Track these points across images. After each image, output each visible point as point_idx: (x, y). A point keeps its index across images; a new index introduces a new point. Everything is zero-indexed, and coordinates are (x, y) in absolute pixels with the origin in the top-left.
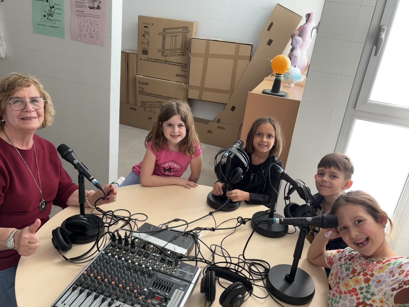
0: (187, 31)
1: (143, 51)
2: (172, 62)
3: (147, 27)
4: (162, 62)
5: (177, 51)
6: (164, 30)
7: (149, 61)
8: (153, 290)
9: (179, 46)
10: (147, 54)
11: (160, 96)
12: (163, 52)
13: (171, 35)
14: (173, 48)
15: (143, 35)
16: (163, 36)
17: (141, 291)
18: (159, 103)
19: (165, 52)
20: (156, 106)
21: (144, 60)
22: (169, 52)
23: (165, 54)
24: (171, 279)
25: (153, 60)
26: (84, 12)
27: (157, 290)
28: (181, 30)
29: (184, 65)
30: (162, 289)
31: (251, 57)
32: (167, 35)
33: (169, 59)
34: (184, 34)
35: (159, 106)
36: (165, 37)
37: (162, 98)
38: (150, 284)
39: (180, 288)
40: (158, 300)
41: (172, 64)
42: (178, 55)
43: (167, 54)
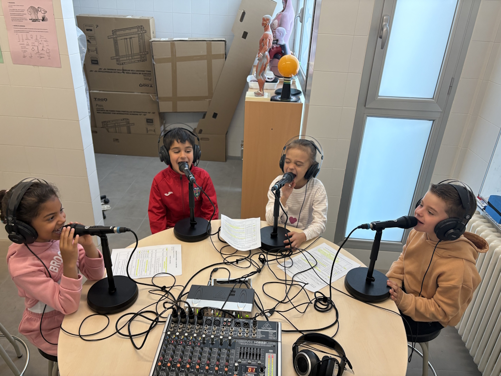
0: (144, 32)
1: (92, 61)
2: (132, 71)
3: (91, 30)
4: (119, 71)
5: (135, 57)
6: (114, 32)
7: (102, 72)
8: (242, 362)
9: (136, 50)
10: (97, 63)
11: (124, 112)
12: (118, 60)
13: (124, 37)
14: (130, 53)
15: (88, 41)
16: (114, 40)
18: (124, 121)
19: (121, 59)
20: (121, 124)
21: (96, 71)
22: (125, 59)
23: (121, 62)
24: (256, 343)
25: (107, 70)
26: (24, 26)
27: (247, 361)
28: (136, 30)
29: (148, 73)
30: (251, 357)
31: (226, 55)
32: (118, 38)
33: (126, 67)
34: (140, 34)
35: (125, 123)
36: (117, 40)
37: (128, 114)
38: (236, 356)
39: (270, 351)
40: (252, 371)
41: (132, 73)
42: (137, 61)
43: (124, 62)
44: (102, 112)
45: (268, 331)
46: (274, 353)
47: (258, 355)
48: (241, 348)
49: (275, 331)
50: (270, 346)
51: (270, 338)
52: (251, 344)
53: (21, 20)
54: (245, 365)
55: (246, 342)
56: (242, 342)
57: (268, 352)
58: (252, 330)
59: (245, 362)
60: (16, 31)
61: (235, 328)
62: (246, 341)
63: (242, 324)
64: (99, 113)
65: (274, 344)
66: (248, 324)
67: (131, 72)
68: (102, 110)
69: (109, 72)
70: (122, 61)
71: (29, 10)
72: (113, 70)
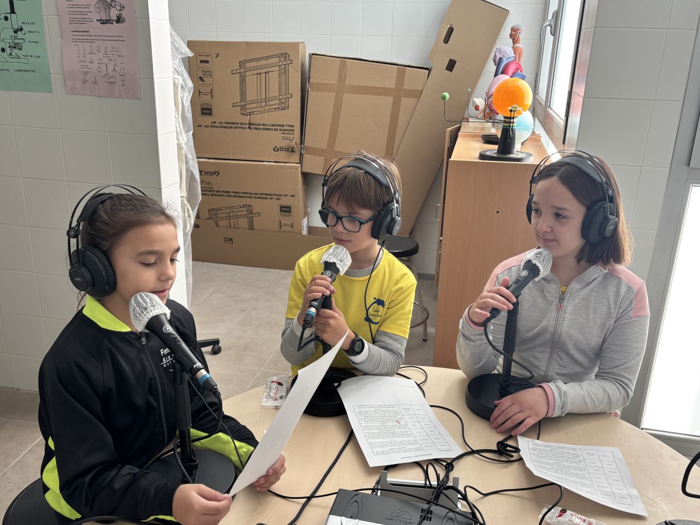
0: (289, 62)
1: (203, 109)
2: (263, 125)
3: (207, 62)
4: (243, 126)
5: (271, 103)
6: (242, 64)
7: (216, 127)
9: (274, 91)
10: (210, 114)
11: (246, 193)
12: (243, 108)
13: (256, 72)
14: (263, 96)
15: (201, 78)
16: (241, 77)
18: (245, 209)
19: (248, 106)
20: (239, 214)
21: (206, 126)
22: (255, 105)
23: (248, 111)
25: (224, 125)
26: (88, 32)
28: (276, 60)
29: (288, 128)
32: (247, 73)
33: (255, 119)
34: (283, 67)
35: (246, 213)
36: (245, 77)
37: (251, 197)
41: (264, 129)
42: (274, 110)
43: (252, 110)
44: (210, 193)
53: (83, 21)
60: (75, 41)
67: (262, 127)
68: (210, 191)
69: (227, 127)
70: (250, 109)
71: (97, 6)
72: (234, 124)
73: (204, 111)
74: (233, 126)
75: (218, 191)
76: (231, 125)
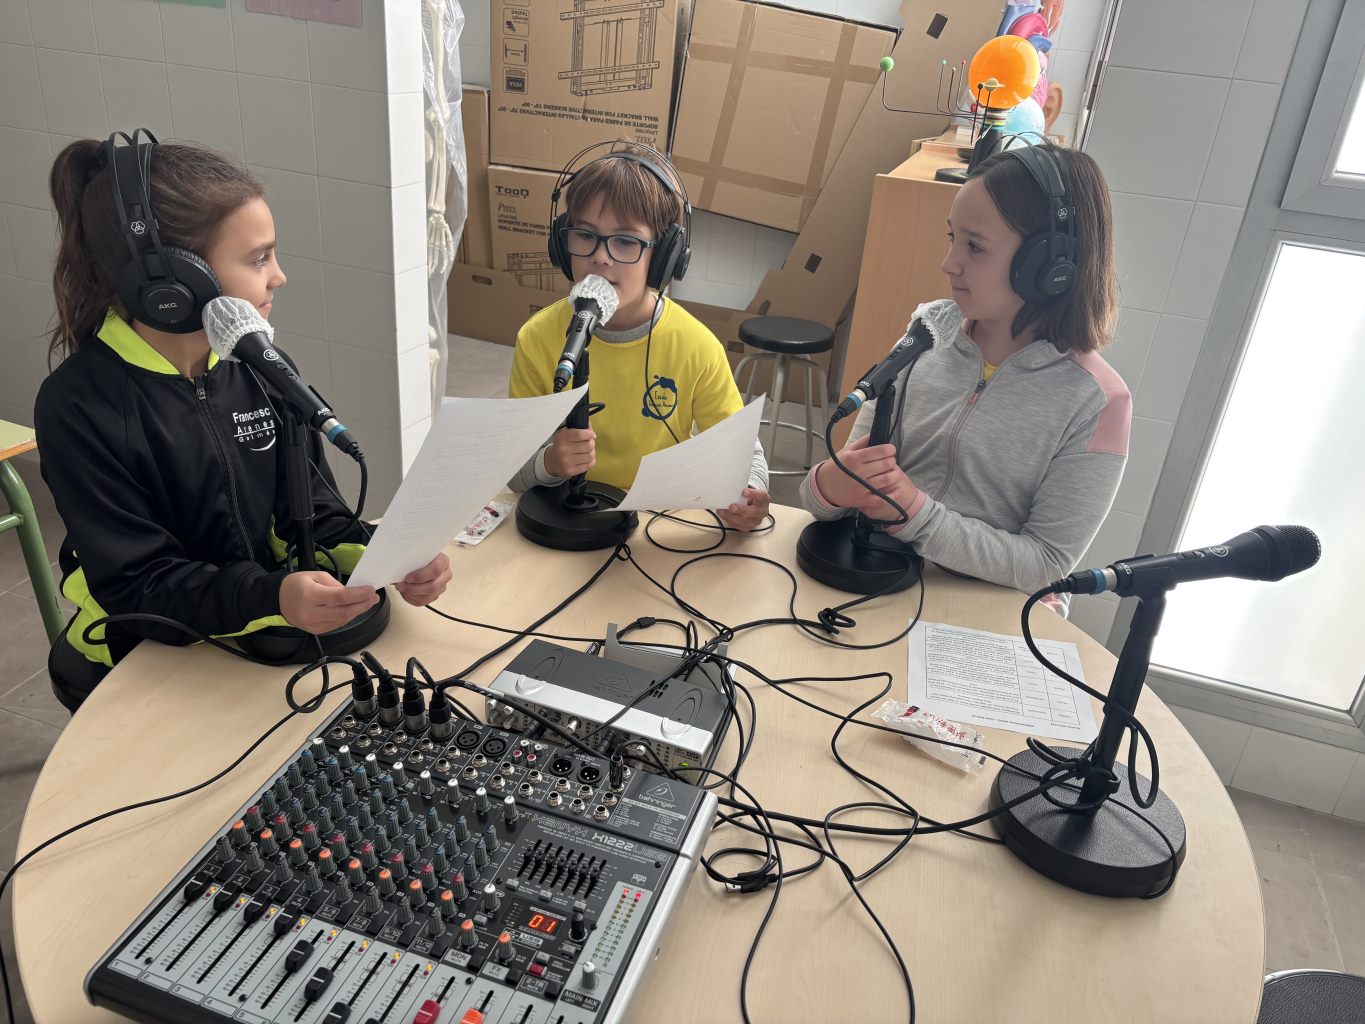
0: (658, 5)
1: (509, 80)
2: (607, 114)
4: (573, 113)
5: (623, 75)
6: (579, 2)
7: (529, 112)
8: (522, 889)
9: (629, 55)
10: (521, 89)
12: (575, 81)
13: (600, 19)
14: (611, 64)
15: (509, 23)
16: (576, 25)
17: (471, 894)
19: (584, 80)
21: (514, 110)
22: (597, 78)
23: (584, 88)
24: (597, 840)
25: (543, 110)
27: (539, 890)
29: (648, 124)
30: (560, 884)
32: (587, 20)
33: (596, 102)
34: (647, 12)
36: (582, 26)
38: (509, 863)
39: (636, 877)
40: (542, 929)
41: (607, 121)
42: (626, 88)
43: (592, 87)
44: (511, 226)
45: (658, 810)
46: (647, 886)
47: (587, 878)
48: (539, 842)
49: (683, 817)
50: (643, 861)
51: (655, 836)
52: (578, 840)
54: (526, 902)
55: (565, 830)
56: (548, 826)
57: (628, 880)
58: (600, 796)
59: (530, 891)
61: (548, 776)
62: (567, 825)
63: (577, 768)
64: (505, 228)
65: (662, 856)
66: (596, 772)
67: (605, 117)
68: (512, 223)
69: (546, 114)
70: (586, 84)
72: (559, 108)
73: (511, 84)
74: (557, 112)
75: (525, 224)
76: (554, 111)
